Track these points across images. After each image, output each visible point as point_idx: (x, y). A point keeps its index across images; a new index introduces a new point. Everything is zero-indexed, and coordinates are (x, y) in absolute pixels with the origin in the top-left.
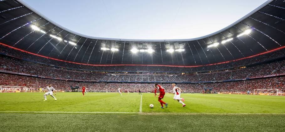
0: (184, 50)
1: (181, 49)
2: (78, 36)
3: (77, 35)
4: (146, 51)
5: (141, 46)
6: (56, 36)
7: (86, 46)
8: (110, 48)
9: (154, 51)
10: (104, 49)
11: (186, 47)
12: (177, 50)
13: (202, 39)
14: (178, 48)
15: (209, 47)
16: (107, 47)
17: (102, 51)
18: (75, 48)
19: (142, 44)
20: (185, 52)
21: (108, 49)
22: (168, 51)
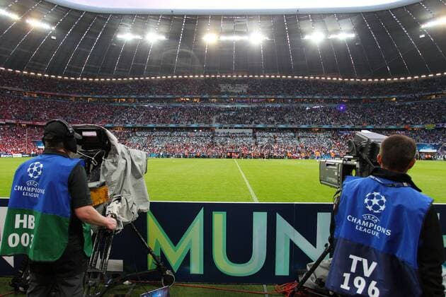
0: (352, 36)
1: (345, 34)
2: (62, 7)
3: (59, 6)
4: (244, 38)
5: (231, 27)
6: (7, 10)
7: (79, 30)
8: (142, 34)
9: (267, 38)
10: (126, 36)
11: (360, 28)
12: (333, 37)
13: (402, 7)
14: (336, 31)
15: (423, 26)
16: (134, 31)
17: (120, 43)
18: (53, 37)
19: (232, 20)
20: (356, 40)
21: (138, 37)
22: (307, 37)
